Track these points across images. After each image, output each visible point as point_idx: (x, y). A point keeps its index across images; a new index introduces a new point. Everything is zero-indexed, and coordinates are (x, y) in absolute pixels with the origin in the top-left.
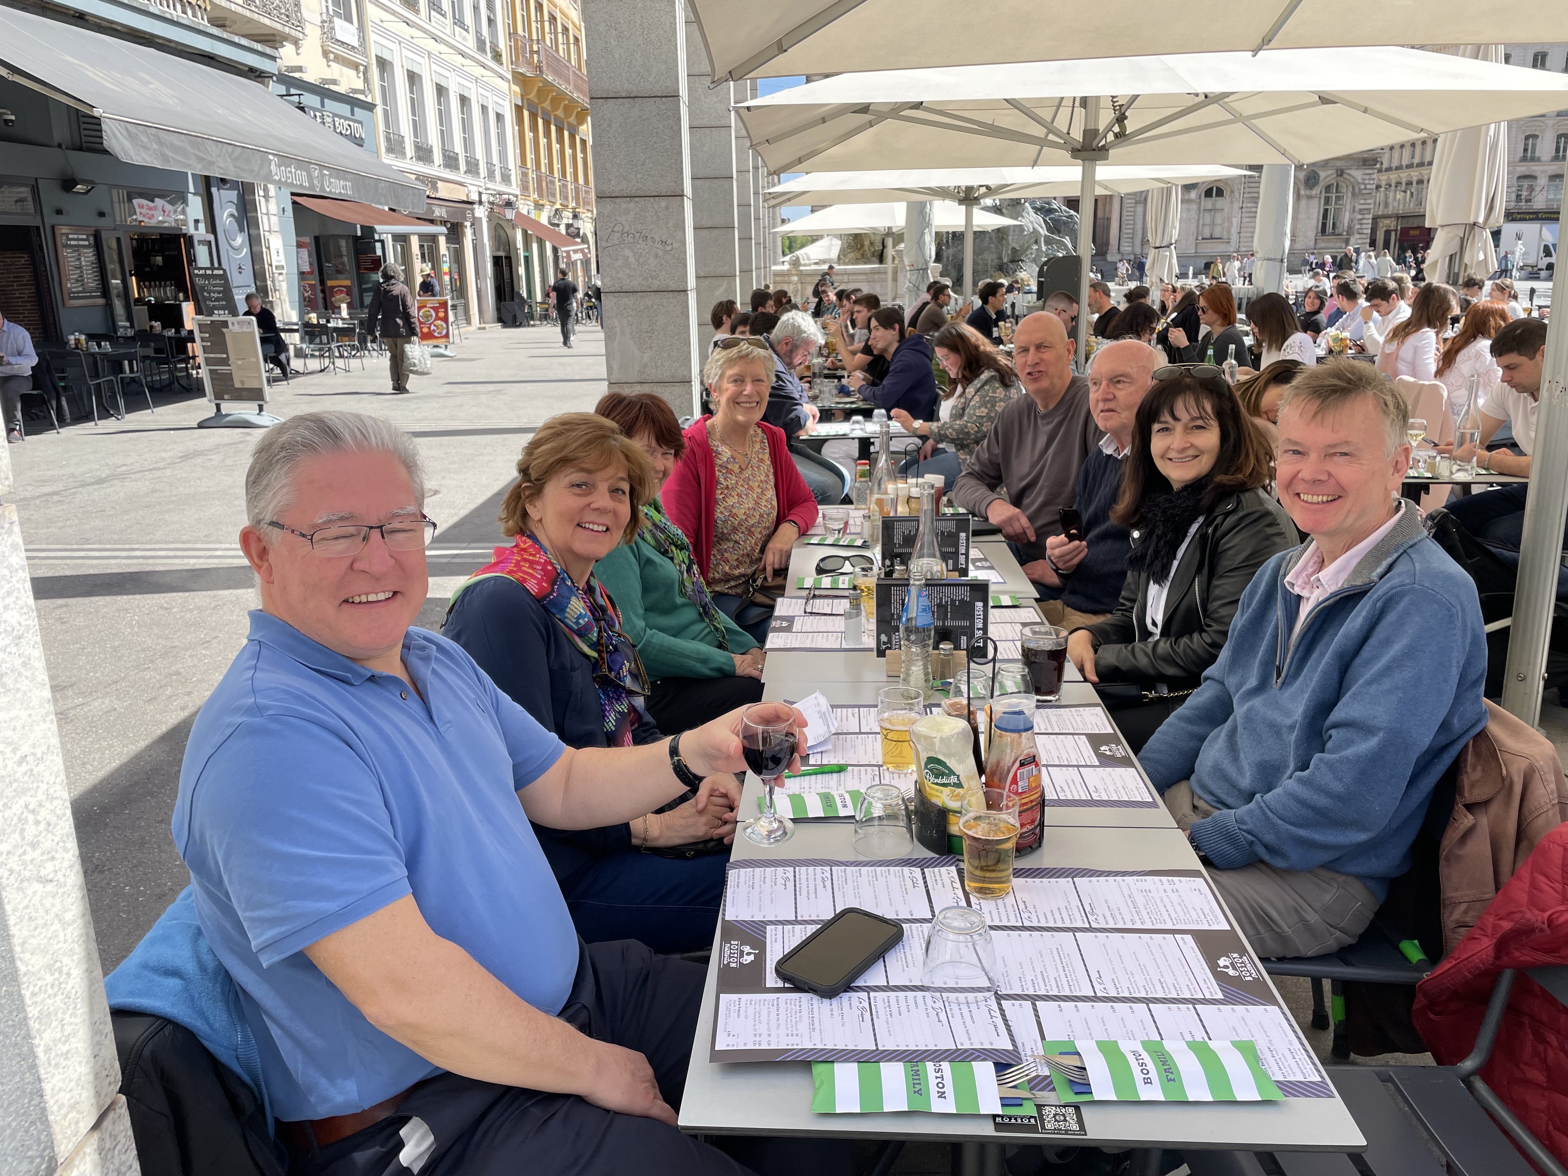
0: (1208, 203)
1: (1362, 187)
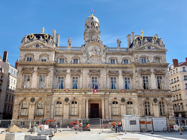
0: (129, 106)
1: (169, 102)
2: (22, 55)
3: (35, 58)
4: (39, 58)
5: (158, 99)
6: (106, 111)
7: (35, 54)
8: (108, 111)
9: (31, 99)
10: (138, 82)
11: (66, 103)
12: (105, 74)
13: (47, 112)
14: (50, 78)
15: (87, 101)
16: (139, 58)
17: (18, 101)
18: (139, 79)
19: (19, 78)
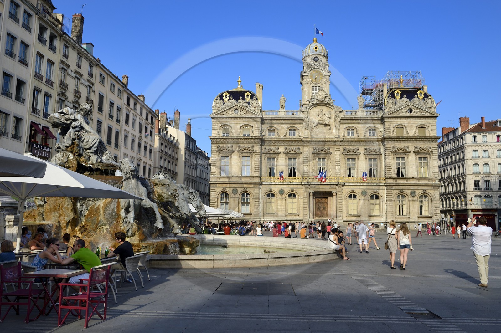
0: (373, 201)
1: (434, 197)
2: (215, 126)
3: (234, 131)
4: (239, 131)
5: (417, 192)
6: (338, 209)
7: (232, 125)
8: (341, 209)
9: (233, 190)
10: (389, 166)
11: (280, 197)
12: (337, 153)
13: (255, 208)
14: (256, 161)
15: (311, 194)
16: (392, 129)
17: (216, 193)
18: (390, 162)
19: (214, 161)
